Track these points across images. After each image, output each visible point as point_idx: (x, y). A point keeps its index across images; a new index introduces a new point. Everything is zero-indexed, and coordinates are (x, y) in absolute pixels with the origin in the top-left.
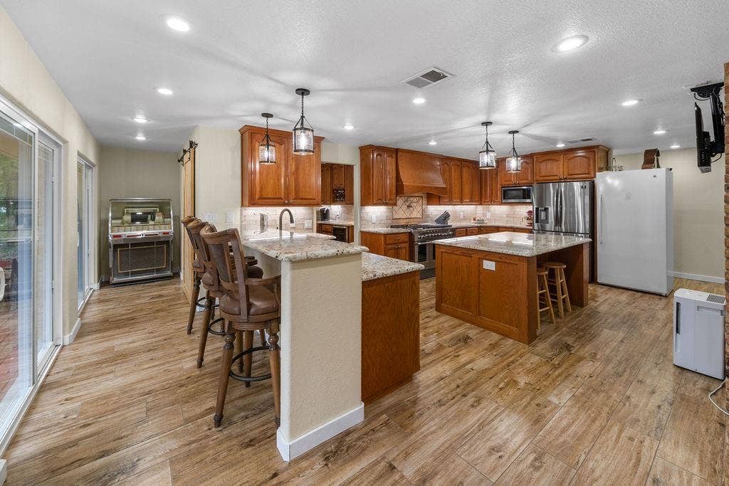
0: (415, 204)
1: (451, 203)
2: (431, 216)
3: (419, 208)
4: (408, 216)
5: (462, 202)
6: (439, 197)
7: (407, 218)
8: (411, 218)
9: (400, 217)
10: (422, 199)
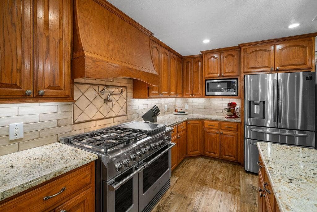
0: (116, 97)
1: (160, 95)
2: (137, 111)
3: (122, 102)
4: (105, 114)
5: (169, 95)
6: (149, 88)
7: (103, 119)
8: (110, 118)
9: (91, 117)
10: (127, 91)
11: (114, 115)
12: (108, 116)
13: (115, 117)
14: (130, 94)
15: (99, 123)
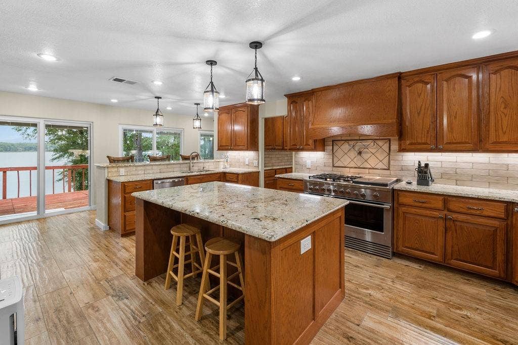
4: (359, 165)
7: (356, 168)
8: (364, 168)
9: (346, 164)
10: (390, 144)
11: (370, 167)
12: (361, 166)
13: (370, 169)
14: (395, 146)
15: (352, 170)
